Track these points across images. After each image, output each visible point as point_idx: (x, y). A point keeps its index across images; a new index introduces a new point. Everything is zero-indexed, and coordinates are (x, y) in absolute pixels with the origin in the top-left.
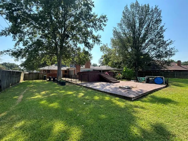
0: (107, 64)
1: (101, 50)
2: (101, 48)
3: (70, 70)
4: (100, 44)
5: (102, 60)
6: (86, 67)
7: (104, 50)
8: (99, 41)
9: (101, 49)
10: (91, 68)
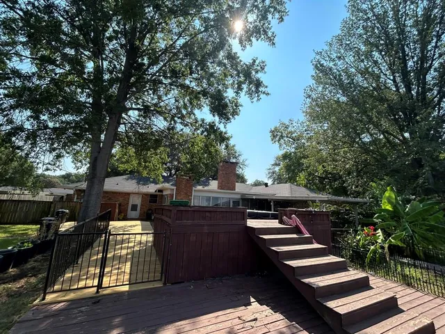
0: (292, 179)
1: (272, 140)
2: (272, 132)
3: (164, 193)
4: (262, 96)
5: (277, 169)
6: (221, 187)
7: (282, 137)
8: (258, 84)
9: (274, 137)
10: (237, 190)
